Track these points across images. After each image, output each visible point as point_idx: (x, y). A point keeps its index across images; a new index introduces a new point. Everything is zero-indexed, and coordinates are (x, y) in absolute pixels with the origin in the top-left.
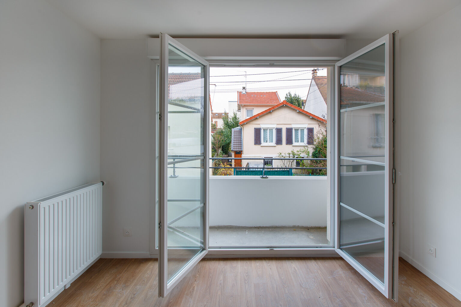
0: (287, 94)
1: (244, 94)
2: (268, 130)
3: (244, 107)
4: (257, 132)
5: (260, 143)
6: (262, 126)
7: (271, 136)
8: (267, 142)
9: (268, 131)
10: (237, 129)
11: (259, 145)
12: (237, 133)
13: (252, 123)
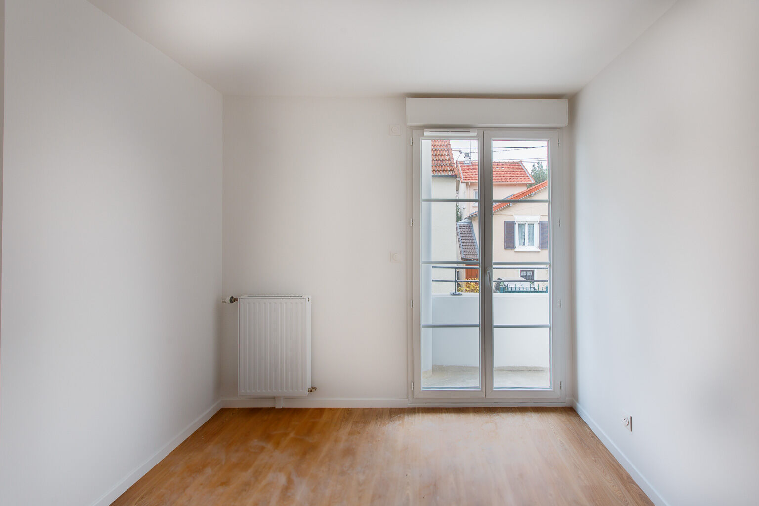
0: (534, 166)
1: (468, 165)
2: (527, 225)
3: (471, 187)
4: (509, 227)
5: (513, 247)
6: (518, 219)
7: (531, 236)
8: (524, 244)
9: (526, 227)
10: (464, 222)
11: (512, 249)
12: (465, 230)
13: (500, 213)
